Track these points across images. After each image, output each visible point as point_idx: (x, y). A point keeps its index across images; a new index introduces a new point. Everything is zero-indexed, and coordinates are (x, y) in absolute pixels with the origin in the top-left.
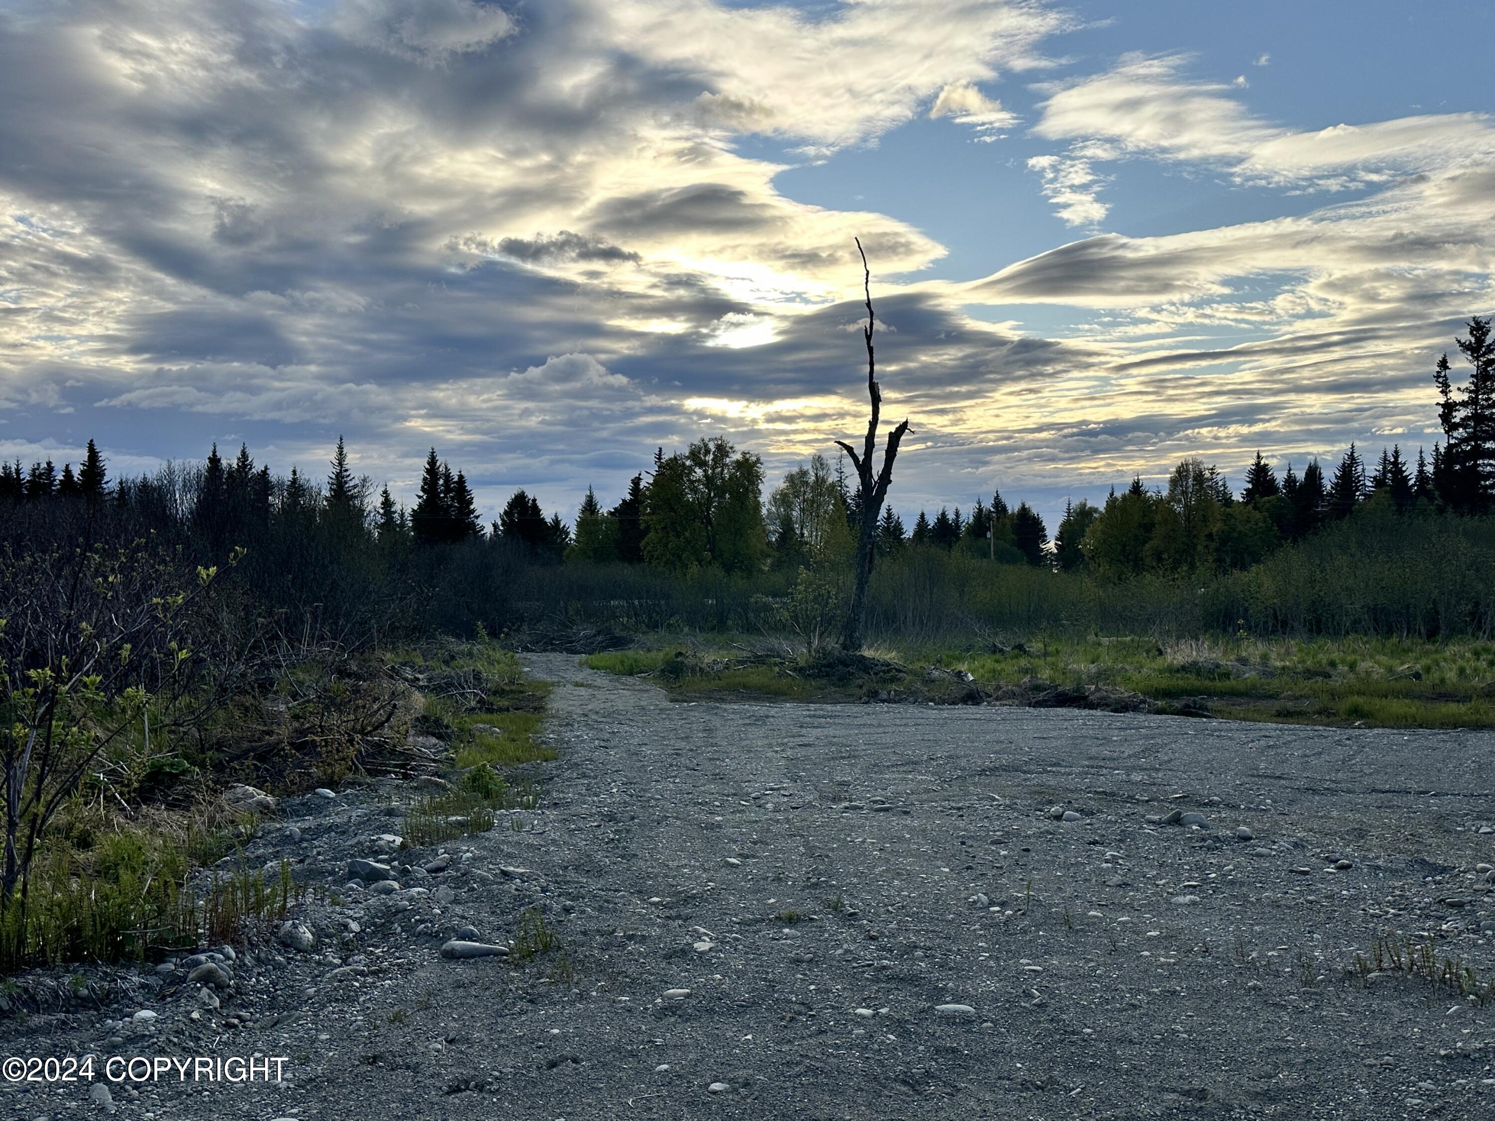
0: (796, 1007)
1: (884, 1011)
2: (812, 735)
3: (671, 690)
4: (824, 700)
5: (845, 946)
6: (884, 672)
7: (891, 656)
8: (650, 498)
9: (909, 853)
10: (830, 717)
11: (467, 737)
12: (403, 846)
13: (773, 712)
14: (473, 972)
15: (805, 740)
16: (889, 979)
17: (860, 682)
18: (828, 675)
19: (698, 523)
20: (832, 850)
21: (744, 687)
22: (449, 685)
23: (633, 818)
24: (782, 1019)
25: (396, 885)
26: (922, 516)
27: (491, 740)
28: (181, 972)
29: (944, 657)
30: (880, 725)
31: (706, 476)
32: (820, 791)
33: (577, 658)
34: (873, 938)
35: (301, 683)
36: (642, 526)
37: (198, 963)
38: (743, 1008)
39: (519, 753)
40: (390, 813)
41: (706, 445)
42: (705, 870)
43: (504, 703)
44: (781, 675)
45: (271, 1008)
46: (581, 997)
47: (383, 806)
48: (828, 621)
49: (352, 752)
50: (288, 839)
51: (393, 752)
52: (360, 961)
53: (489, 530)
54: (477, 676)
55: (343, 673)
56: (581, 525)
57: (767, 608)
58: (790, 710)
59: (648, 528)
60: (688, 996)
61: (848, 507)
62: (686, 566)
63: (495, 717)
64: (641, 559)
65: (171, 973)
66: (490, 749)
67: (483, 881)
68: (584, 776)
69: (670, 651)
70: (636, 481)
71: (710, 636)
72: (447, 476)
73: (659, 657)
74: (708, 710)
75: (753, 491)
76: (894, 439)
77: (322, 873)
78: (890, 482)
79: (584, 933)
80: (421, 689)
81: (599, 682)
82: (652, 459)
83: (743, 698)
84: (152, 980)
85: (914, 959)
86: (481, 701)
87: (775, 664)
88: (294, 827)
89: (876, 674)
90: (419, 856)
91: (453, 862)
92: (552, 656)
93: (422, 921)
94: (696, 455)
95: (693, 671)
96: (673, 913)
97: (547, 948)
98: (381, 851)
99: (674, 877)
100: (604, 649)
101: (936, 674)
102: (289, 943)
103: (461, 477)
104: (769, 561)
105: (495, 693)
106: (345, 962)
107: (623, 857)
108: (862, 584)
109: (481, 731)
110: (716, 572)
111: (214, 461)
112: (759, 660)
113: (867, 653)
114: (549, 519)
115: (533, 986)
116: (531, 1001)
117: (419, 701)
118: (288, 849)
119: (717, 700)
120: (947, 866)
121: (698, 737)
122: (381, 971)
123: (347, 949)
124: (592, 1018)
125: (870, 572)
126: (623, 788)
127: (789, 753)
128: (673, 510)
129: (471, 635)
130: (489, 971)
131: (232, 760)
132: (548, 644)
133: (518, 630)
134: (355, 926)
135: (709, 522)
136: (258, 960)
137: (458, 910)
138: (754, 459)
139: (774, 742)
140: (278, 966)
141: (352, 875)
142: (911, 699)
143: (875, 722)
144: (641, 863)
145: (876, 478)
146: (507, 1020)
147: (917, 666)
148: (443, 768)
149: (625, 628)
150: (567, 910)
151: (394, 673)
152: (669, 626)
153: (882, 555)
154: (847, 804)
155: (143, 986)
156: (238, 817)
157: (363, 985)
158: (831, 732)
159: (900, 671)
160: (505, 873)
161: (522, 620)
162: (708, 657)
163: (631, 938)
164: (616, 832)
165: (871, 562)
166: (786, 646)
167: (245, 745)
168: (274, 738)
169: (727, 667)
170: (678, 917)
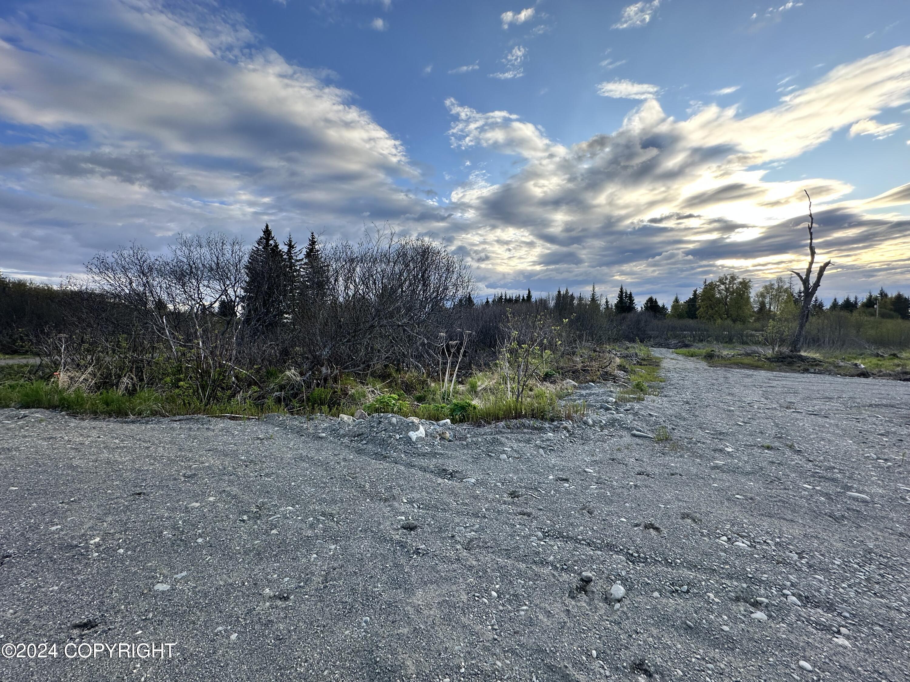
0: (773, 478)
1: (818, 488)
2: (775, 383)
3: (709, 363)
4: (780, 371)
5: (796, 461)
6: (812, 362)
7: (817, 356)
8: (701, 296)
9: (829, 432)
10: (784, 377)
11: (633, 372)
12: (616, 402)
13: (755, 373)
14: (642, 442)
15: (772, 385)
16: (820, 477)
17: (799, 365)
18: (782, 361)
19: (721, 305)
20: (788, 426)
21: (741, 364)
22: (627, 356)
23: (696, 404)
24: (767, 481)
25: (615, 412)
26: (835, 300)
27: (642, 374)
28: (558, 425)
29: (846, 357)
30: (810, 382)
31: (726, 288)
32: (780, 404)
33: (671, 350)
34: (810, 461)
35: (583, 353)
36: (698, 306)
37: (563, 424)
38: (748, 474)
39: (651, 379)
40: (611, 392)
41: (726, 277)
42: (728, 425)
43: (645, 363)
44: (758, 360)
45: (582, 439)
46: (681, 456)
47: (609, 389)
48: (782, 342)
49: (598, 373)
50: (582, 395)
51: (610, 375)
52: (606, 432)
53: (639, 309)
54: (636, 354)
55: (595, 351)
56: (673, 307)
57: (752, 335)
58: (763, 373)
59: (700, 307)
60: (724, 465)
61: (794, 297)
62: (715, 320)
63: (642, 367)
64: (697, 318)
65: (556, 425)
66: (641, 377)
67: (643, 415)
68: (676, 388)
69: (708, 349)
70: (695, 291)
71: (725, 345)
72: (626, 293)
73: (704, 352)
74: (725, 371)
75: (747, 293)
76: (822, 269)
77: (592, 406)
78: (819, 286)
79: (681, 437)
80: (618, 357)
81: (680, 358)
82: (702, 283)
83: (741, 368)
84: (551, 426)
85: (834, 473)
86: (638, 362)
87: (756, 356)
88: (584, 392)
89: (808, 362)
90: (621, 405)
91: (632, 409)
92: (661, 349)
93: (625, 424)
94: (721, 281)
95: (718, 356)
96: (715, 437)
97: (667, 439)
98: (609, 402)
99: (715, 425)
100: (681, 347)
101: (842, 364)
102: (585, 423)
103: (631, 293)
104: (753, 318)
105: (642, 360)
106: (602, 431)
107: (693, 416)
108: (802, 326)
109: (638, 371)
110: (729, 322)
111: (559, 292)
112: (748, 355)
113: (803, 354)
114: (661, 305)
115: (663, 450)
116: (663, 454)
117: (618, 360)
118: (582, 398)
119: (729, 368)
120: (851, 440)
121: (721, 380)
122: (612, 435)
123: (602, 428)
124: (686, 463)
125: (806, 322)
126: (691, 394)
127: (764, 389)
128: (711, 300)
129: (634, 341)
130: (647, 442)
131: (565, 372)
132: (660, 345)
133: (649, 341)
134: (604, 422)
135: (726, 304)
136: (578, 426)
137: (636, 423)
138: (748, 280)
139: (756, 384)
140: (583, 429)
141: (601, 408)
142: (827, 373)
143: (807, 381)
144: (701, 419)
145: (812, 284)
146: (655, 458)
147: (831, 360)
148: (626, 381)
149: (689, 341)
150: (673, 429)
151: (609, 352)
152: (708, 341)
153: (813, 315)
154: (794, 410)
155: (549, 427)
156: (568, 388)
157: (608, 438)
158: (784, 383)
159: (821, 362)
160: (650, 414)
161: (651, 337)
162: (725, 353)
163: (699, 442)
164: (689, 407)
165: (807, 318)
166: (761, 350)
167: (569, 369)
168: (576, 368)
169: (733, 356)
170: (717, 438)
